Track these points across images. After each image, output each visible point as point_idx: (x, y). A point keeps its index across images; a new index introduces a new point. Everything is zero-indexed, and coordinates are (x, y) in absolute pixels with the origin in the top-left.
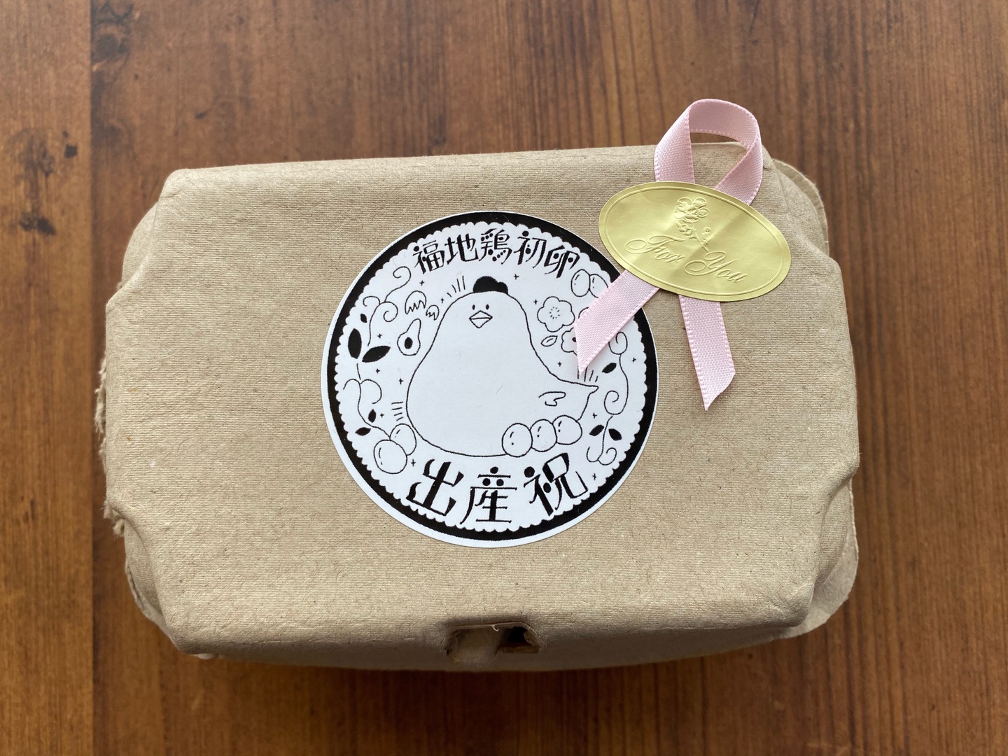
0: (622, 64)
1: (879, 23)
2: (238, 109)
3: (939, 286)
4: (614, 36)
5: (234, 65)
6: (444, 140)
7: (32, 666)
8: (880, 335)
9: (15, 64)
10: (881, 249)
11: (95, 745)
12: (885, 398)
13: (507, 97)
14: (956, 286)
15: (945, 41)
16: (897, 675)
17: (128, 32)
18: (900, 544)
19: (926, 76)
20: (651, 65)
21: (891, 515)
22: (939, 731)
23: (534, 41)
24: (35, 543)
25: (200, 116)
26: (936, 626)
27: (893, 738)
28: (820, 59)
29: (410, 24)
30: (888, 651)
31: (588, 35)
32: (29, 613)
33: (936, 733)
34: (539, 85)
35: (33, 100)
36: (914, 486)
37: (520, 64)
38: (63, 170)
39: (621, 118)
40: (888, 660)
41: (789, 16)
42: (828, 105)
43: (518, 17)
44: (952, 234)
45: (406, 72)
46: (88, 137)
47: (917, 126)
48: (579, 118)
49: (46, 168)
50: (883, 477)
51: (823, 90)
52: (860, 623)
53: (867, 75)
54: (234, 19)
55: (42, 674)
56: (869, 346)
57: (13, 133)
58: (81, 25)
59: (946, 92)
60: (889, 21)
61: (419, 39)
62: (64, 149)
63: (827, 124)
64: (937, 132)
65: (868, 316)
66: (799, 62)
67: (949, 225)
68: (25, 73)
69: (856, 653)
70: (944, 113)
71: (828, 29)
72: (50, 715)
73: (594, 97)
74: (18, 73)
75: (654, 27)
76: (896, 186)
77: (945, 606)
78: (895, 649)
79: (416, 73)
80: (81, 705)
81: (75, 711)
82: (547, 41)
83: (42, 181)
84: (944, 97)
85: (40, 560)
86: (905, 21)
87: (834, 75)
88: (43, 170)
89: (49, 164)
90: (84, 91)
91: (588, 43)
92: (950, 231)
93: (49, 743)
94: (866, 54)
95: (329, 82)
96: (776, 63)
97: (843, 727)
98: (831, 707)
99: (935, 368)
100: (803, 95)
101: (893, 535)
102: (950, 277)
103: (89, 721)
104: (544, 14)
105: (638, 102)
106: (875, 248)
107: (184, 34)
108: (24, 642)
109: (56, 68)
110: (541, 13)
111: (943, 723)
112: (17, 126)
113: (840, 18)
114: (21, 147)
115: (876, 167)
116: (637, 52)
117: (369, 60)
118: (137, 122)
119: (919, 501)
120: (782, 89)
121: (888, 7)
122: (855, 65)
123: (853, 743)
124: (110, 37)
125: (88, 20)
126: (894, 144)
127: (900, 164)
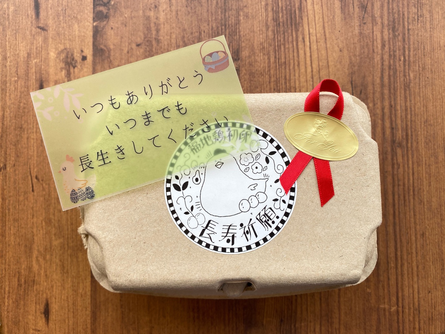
0: (311, 30)
1: (414, 18)
2: (154, 43)
3: (435, 124)
4: (308, 19)
5: (152, 25)
6: (239, 59)
7: (65, 271)
8: (412, 143)
9: (61, 21)
10: (413, 109)
11: (91, 303)
12: (413, 168)
13: (265, 42)
14: (442, 124)
15: (440, 26)
16: (415, 279)
17: (109, 9)
18: (418, 227)
19: (432, 40)
20: (323, 31)
21: (415, 215)
22: (432, 301)
23: (276, 20)
24: (67, 220)
25: (138, 45)
26: (431, 260)
27: (414, 304)
28: (390, 31)
29: (225, 11)
30: (412, 269)
31: (297, 18)
32: (65, 249)
33: (430, 302)
34: (277, 38)
35: (69, 37)
36: (424, 204)
37: (270, 29)
38: (81, 66)
39: (311, 52)
40: (412, 273)
41: (379, 13)
42: (393, 50)
43: (269, 9)
44: (441, 104)
45: (224, 30)
46: (91, 53)
47: (428, 60)
48: (293, 51)
49: (74, 65)
50: (412, 200)
51: (391, 44)
52: (401, 258)
53: (409, 38)
54: (153, 6)
55: (70, 274)
56: (407, 148)
57: (60, 50)
58: (89, 6)
59: (440, 46)
60: (418, 17)
61: (229, 17)
62: (81, 57)
63: (393, 57)
64: (436, 62)
65: (407, 135)
66: (382, 32)
67: (440, 99)
68: (65, 25)
69: (400, 270)
70: (439, 55)
71: (394, 19)
72: (73, 290)
73: (299, 43)
74: (62, 25)
75: (324, 16)
76: (419, 83)
77: (435, 252)
78: (415, 269)
79: (228, 31)
80: (86, 287)
81: (83, 289)
82: (281, 20)
83: (72, 70)
84: (439, 48)
85: (69, 227)
86: (424, 17)
87: (396, 38)
88: (73, 66)
89: (75, 63)
90: (90, 33)
91: (298, 21)
92: (440, 102)
93: (72, 302)
94: (408, 30)
95: (192, 33)
96: (373, 32)
97: (394, 299)
98: (389, 291)
99: (433, 157)
100: (383, 46)
101: (415, 223)
102: (440, 121)
103: (89, 293)
104: (280, 9)
105: (317, 46)
106: (411, 108)
107: (132, 11)
108: (62, 260)
109: (78, 24)
110: (279, 8)
111: (433, 298)
112: (61, 47)
113: (399, 15)
114: (63, 56)
115: (412, 75)
116: (317, 26)
117: (208, 25)
118: (112, 47)
119: (425, 209)
120: (375, 42)
121: (418, 11)
122: (404, 34)
123: (398, 306)
124: (101, 12)
125: (92, 4)
126: (419, 66)
127: (421, 75)
